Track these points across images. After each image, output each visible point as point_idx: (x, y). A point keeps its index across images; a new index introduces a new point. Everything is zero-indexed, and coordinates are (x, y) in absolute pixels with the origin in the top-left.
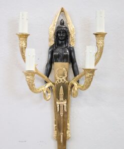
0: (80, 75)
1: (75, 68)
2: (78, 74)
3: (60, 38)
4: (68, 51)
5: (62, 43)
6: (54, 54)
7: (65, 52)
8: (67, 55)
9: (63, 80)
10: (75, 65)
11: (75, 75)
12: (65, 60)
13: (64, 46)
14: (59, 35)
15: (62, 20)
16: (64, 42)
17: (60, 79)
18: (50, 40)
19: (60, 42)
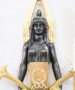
0: (63, 78)
1: (56, 69)
2: (61, 77)
3: (37, 32)
4: (46, 48)
5: (39, 38)
6: (30, 51)
7: (44, 49)
8: (46, 53)
9: (41, 85)
10: (56, 65)
11: (57, 78)
12: (43, 59)
13: (42, 41)
14: (35, 28)
15: (39, 10)
16: (41, 37)
17: (38, 83)
18: (24, 35)
19: (37, 37)
